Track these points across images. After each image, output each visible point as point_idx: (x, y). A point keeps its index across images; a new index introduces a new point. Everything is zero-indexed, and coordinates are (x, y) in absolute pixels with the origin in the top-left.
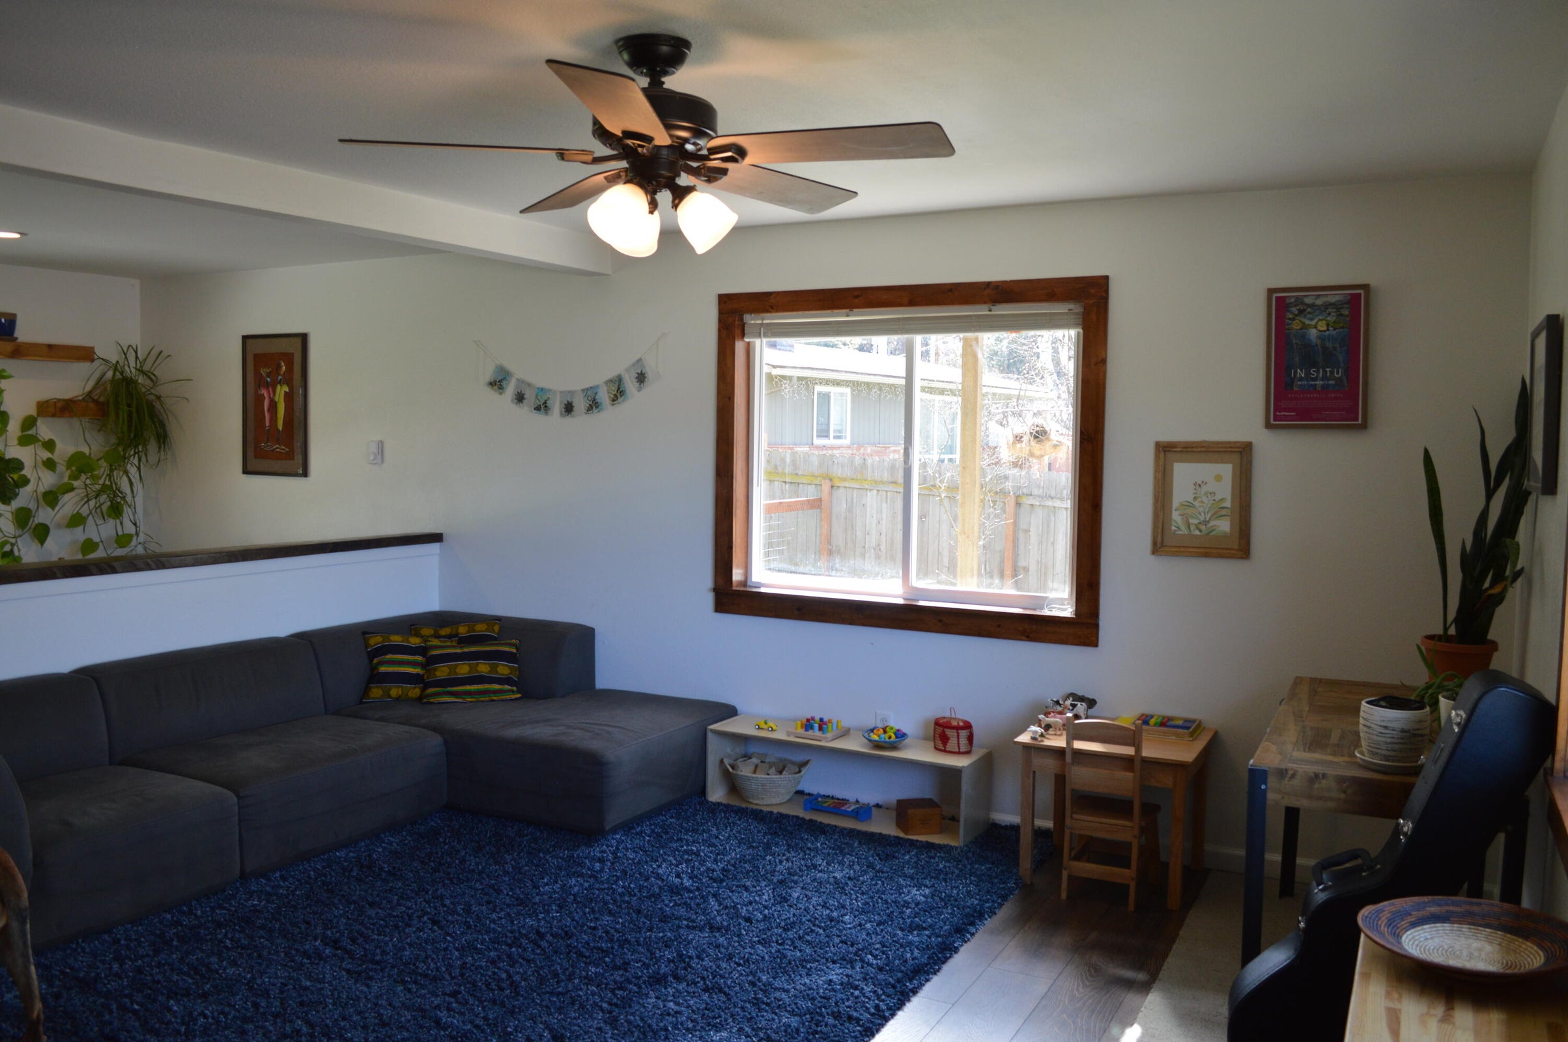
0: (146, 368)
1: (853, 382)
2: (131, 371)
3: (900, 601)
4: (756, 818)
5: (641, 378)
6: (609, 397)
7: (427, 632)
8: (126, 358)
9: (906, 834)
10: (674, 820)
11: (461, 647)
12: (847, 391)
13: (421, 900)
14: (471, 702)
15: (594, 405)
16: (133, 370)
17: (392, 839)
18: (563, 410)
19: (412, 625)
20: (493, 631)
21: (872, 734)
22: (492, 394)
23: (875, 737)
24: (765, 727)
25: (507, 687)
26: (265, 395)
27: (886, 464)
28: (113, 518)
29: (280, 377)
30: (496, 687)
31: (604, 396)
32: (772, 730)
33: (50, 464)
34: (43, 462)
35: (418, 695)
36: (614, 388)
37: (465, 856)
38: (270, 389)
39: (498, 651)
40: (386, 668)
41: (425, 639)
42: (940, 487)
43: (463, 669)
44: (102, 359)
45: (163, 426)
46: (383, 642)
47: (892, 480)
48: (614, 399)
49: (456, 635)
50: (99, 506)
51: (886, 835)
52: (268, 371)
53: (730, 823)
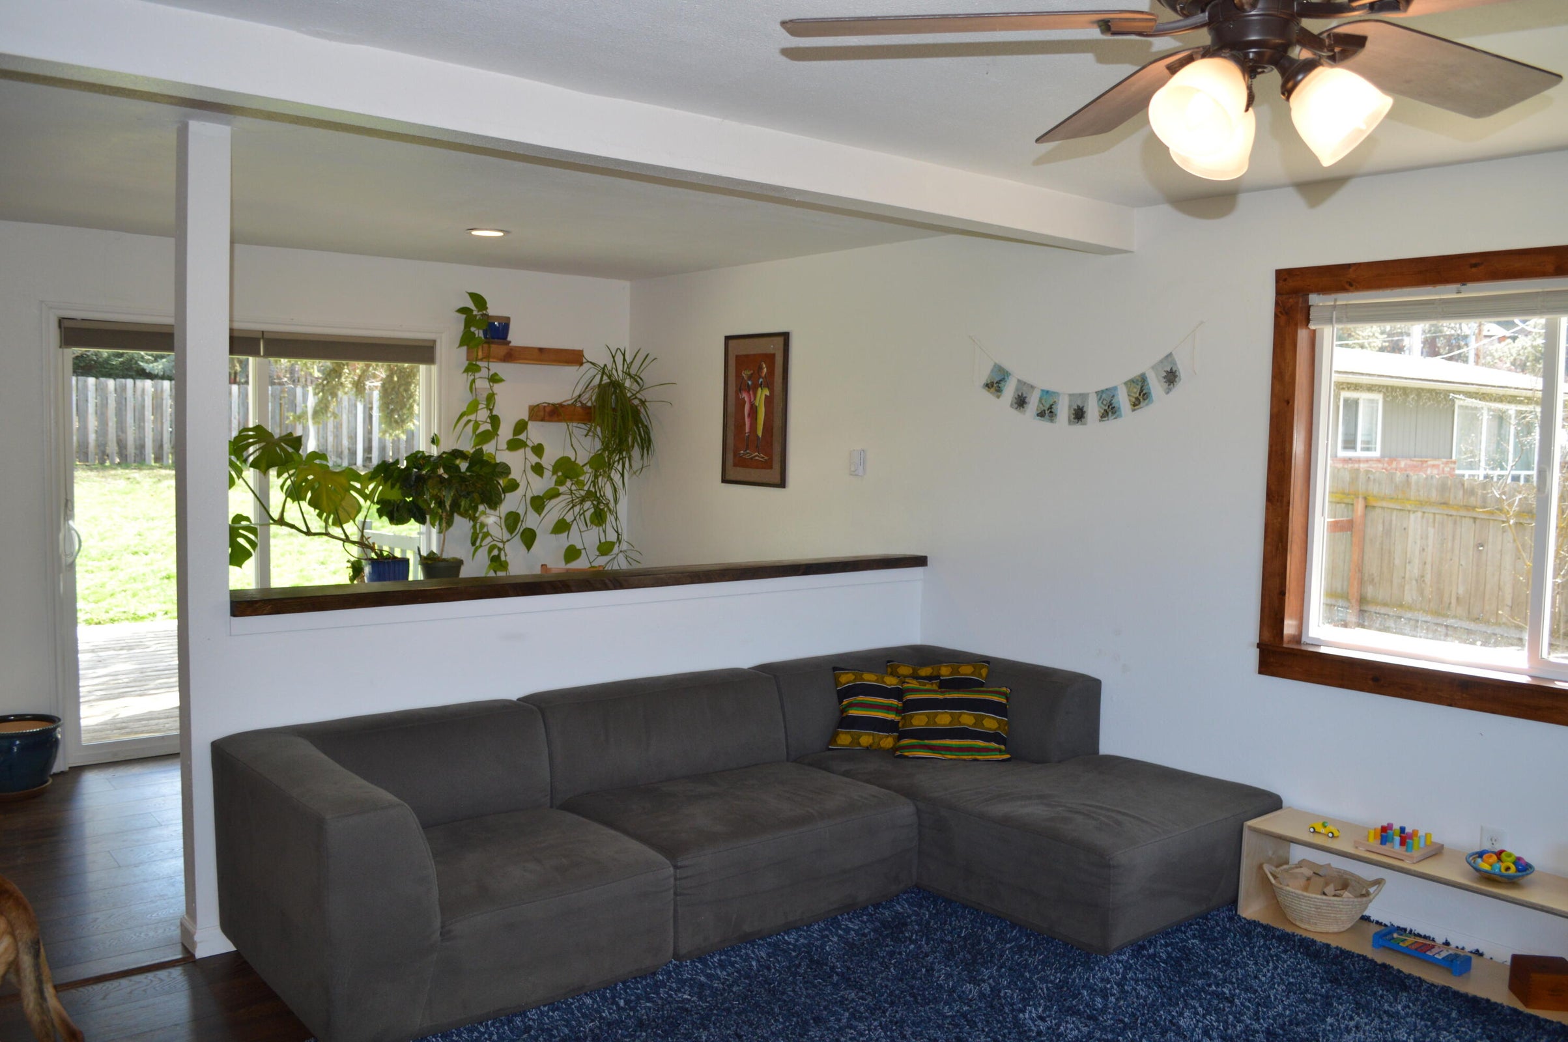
0: (633, 371)
1: (1387, 387)
2: (619, 375)
3: (1524, 679)
4: (1307, 954)
5: (1171, 377)
6: (1130, 400)
7: (905, 670)
8: (614, 361)
9: (1527, 1005)
10: (1196, 941)
11: (943, 693)
12: (1379, 397)
13: (876, 1023)
14: (951, 759)
15: (1110, 410)
16: (620, 373)
17: (850, 925)
18: (1073, 416)
19: (888, 662)
20: (980, 675)
21: (1479, 860)
22: (988, 397)
23: (1485, 866)
24: (1323, 831)
25: (993, 745)
26: (746, 399)
27: (1435, 481)
28: (596, 525)
29: (761, 380)
30: (980, 743)
31: (1123, 400)
32: (1333, 836)
33: (538, 469)
34: (532, 466)
35: (891, 745)
36: (1136, 390)
37: (933, 963)
38: (751, 392)
39: (985, 700)
40: (857, 712)
41: (902, 679)
42: (1508, 511)
43: (944, 719)
44: (591, 363)
45: (647, 433)
46: (855, 680)
47: (1443, 501)
48: (1136, 404)
49: (938, 677)
50: (583, 513)
51: (1495, 1003)
52: (749, 373)
53: (1272, 956)
